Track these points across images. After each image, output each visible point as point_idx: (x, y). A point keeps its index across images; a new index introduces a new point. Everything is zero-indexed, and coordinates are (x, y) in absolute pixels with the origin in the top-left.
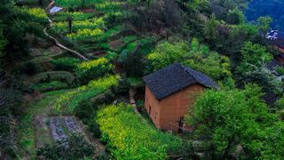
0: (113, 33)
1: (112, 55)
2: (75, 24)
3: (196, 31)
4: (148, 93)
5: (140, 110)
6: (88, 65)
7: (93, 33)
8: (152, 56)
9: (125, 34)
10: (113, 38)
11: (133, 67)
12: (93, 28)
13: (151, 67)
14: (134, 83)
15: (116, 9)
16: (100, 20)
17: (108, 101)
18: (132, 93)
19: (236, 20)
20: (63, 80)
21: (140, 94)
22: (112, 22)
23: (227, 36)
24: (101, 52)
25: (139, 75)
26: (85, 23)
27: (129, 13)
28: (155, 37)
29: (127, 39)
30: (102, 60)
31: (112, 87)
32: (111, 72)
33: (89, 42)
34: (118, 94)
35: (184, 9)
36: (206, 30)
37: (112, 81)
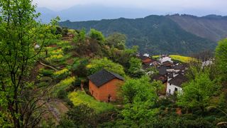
0: (67, 56)
1: (70, 67)
3: (106, 54)
4: (90, 84)
5: (87, 93)
6: (58, 73)
7: (58, 57)
8: (89, 66)
9: (74, 56)
10: (68, 59)
11: (80, 73)
12: (58, 55)
13: (90, 72)
14: (83, 80)
15: (67, 44)
16: (60, 50)
17: (72, 90)
18: (82, 85)
20: (47, 81)
21: (86, 85)
22: (66, 51)
23: (120, 55)
24: (64, 66)
25: (84, 76)
26: (54, 52)
27: (73, 47)
28: (87, 57)
29: (75, 59)
30: (65, 70)
31: (72, 83)
32: (70, 76)
33: (57, 61)
34: (76, 86)
35: (99, 43)
36: (110, 53)
37: (72, 80)
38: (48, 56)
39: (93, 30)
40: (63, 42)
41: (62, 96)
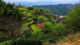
0: (33, 15)
1: (33, 18)
3: (44, 15)
4: (38, 23)
5: (37, 25)
6: (29, 19)
8: (38, 18)
9: (34, 15)
10: (33, 16)
11: (35, 20)
13: (38, 20)
14: (36, 22)
15: (33, 12)
16: (31, 13)
17: (32, 24)
19: (49, 13)
20: (26, 22)
21: (36, 23)
22: (32, 14)
23: (48, 15)
24: (31, 18)
25: (36, 21)
26: (29, 14)
28: (38, 16)
30: (31, 19)
31: (33, 22)
33: (29, 16)
34: (33, 23)
35: (42, 12)
36: (45, 14)
37: (33, 21)
38: (27, 15)
39: (41, 8)
40: (32, 11)
41: (29, 26)
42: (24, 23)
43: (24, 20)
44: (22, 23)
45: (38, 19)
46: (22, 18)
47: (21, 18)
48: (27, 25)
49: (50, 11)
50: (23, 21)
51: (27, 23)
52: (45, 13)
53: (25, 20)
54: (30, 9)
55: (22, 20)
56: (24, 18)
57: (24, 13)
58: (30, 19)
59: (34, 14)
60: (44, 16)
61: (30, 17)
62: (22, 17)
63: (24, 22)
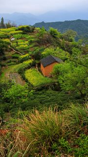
0: (31, 46)
1: (30, 53)
2: (19, 43)
3: (59, 44)
4: (41, 65)
5: (39, 70)
6: (22, 56)
7: (25, 46)
8: (43, 53)
9: (35, 46)
10: (31, 48)
11: (37, 57)
12: (25, 45)
14: (37, 62)
15: (32, 38)
16: (27, 42)
17: (29, 68)
18: (37, 65)
19: (71, 41)
22: (31, 42)
23: (68, 46)
24: (27, 52)
26: (22, 43)
27: (36, 39)
28: (45, 47)
29: (36, 48)
30: (27, 55)
31: (30, 64)
32: (30, 59)
33: (23, 49)
34: (32, 65)
35: (55, 37)
36: (61, 44)
37: (30, 61)
38: (18, 45)
39: (52, 29)
40: (30, 36)
41: (21, 72)
42: (9, 64)
43: (10, 57)
44: (5, 66)
45: (42, 55)
46: (6, 53)
47: (3, 54)
48: (17, 71)
49: (75, 36)
50: (9, 60)
51: (17, 65)
52: (61, 40)
53: (14, 58)
54: (26, 30)
55: (5, 59)
56: (10, 54)
57: (11, 41)
58: (25, 56)
59: (34, 44)
60: (58, 48)
61: (25, 51)
62: (6, 50)
63: (10, 62)
